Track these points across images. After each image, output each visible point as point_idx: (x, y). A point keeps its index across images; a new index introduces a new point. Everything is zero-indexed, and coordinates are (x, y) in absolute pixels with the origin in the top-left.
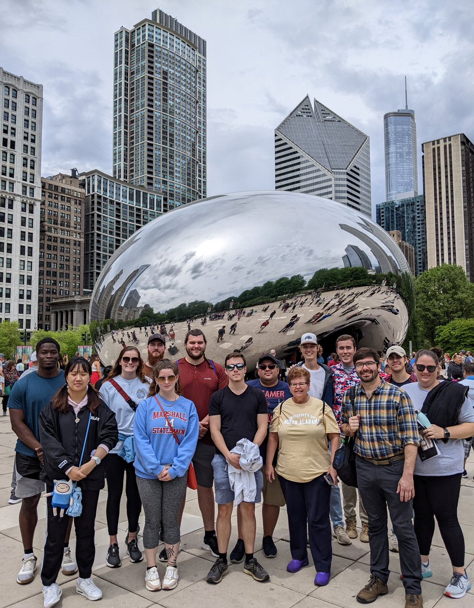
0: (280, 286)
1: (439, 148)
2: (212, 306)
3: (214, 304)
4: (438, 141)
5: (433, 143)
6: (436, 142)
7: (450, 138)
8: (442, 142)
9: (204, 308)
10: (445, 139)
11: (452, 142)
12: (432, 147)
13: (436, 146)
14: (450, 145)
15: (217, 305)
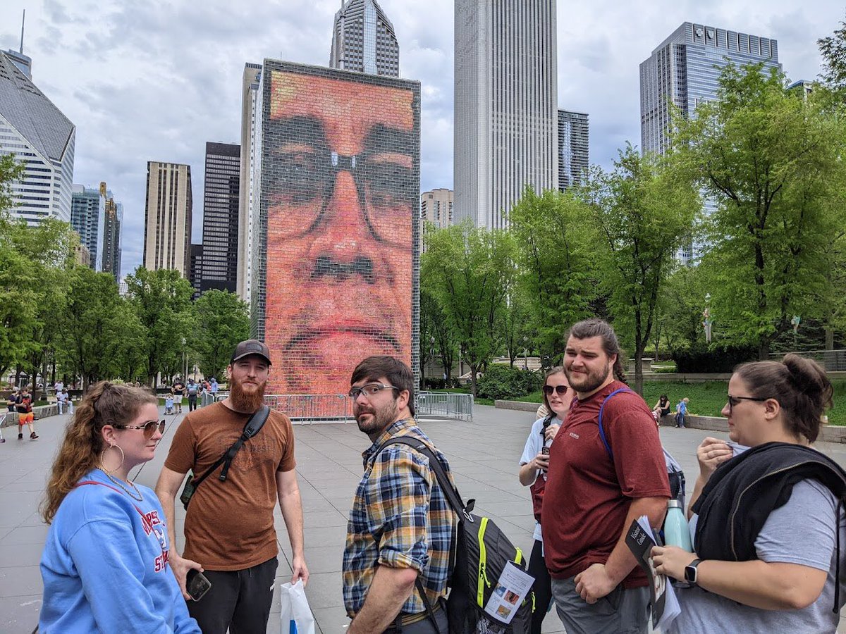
1: (165, 171)
4: (166, 165)
5: (161, 164)
6: (163, 165)
7: (177, 166)
8: (169, 166)
10: (172, 165)
11: (179, 170)
12: (159, 168)
13: (163, 169)
14: (177, 173)
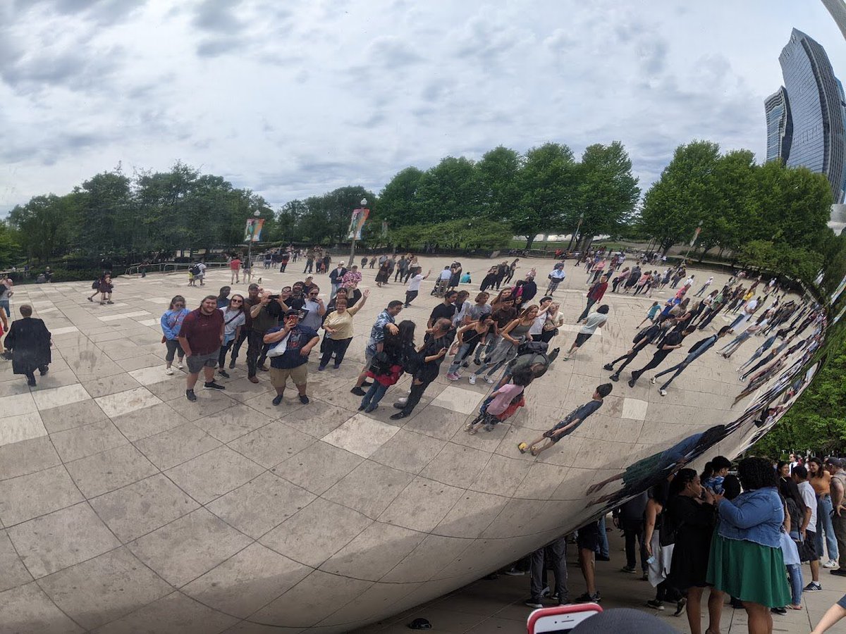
0: (546, 184)
2: (267, 215)
3: (277, 208)
9: (227, 219)
15: (286, 218)
